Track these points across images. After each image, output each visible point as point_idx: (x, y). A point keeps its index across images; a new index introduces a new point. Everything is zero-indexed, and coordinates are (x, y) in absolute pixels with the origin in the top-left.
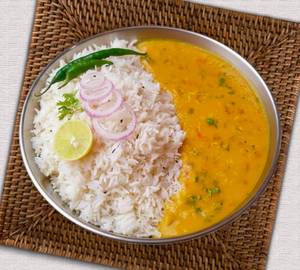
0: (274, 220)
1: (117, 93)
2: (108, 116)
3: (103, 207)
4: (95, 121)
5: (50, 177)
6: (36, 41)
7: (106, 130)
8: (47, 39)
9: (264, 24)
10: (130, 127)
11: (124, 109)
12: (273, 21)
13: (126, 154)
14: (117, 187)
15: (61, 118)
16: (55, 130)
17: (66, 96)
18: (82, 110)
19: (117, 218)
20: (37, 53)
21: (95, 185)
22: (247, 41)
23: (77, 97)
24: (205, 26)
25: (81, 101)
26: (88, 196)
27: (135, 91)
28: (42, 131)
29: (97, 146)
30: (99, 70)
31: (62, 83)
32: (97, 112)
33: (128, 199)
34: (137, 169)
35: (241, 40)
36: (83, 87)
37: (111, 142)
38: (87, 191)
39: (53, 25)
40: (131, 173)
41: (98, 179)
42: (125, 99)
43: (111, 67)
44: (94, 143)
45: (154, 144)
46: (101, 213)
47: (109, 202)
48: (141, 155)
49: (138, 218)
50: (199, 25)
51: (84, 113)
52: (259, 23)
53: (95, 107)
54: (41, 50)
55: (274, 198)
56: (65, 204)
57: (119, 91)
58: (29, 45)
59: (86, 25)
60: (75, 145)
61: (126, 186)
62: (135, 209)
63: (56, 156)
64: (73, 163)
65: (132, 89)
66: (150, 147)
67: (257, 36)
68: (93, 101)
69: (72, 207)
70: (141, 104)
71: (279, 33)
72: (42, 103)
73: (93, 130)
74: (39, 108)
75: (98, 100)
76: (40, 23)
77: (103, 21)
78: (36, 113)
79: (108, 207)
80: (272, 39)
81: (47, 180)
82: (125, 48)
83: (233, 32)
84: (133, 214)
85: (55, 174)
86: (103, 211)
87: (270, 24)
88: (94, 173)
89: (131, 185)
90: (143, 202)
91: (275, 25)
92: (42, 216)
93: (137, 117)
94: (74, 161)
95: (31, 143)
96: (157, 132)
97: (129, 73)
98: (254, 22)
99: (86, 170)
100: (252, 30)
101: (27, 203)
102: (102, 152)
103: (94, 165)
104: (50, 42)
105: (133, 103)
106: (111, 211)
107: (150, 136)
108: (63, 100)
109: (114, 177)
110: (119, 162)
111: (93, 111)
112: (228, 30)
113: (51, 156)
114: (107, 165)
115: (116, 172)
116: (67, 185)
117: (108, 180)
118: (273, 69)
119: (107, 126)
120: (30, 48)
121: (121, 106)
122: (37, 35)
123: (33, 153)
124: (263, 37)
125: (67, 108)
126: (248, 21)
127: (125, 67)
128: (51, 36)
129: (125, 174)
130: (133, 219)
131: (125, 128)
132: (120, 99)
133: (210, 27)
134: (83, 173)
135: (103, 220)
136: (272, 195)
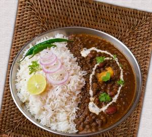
0: (139, 123)
1: (59, 61)
2: (54, 72)
3: (52, 118)
4: (48, 75)
5: (25, 103)
6: (18, 23)
7: (53, 79)
8: (24, 22)
9: (134, 13)
10: (66, 78)
11: (63, 69)
12: (138, 12)
13: (63, 91)
14: (59, 108)
15: (30, 74)
16: (28, 79)
17: (33, 62)
18: (41, 69)
19: (59, 123)
20: (19, 30)
21: (48, 107)
22: (125, 23)
23: (38, 63)
24: (104, 15)
25: (40, 65)
26: (44, 113)
27: (68, 60)
28: (21, 80)
29: (49, 87)
30: (49, 49)
31: (31, 56)
32: (49, 70)
33: (65, 114)
34: (69, 99)
35: (122, 23)
36: (42, 58)
37: (56, 85)
38: (44, 110)
39: (27, 14)
40: (66, 101)
41: (49, 104)
42: (62, 64)
43: (56, 48)
44: (47, 86)
45: (78, 87)
46: (51, 121)
47: (55, 115)
48: (71, 92)
49: (69, 123)
50: (101, 14)
51: (42, 71)
52: (131, 13)
53: (48, 68)
54: (21, 28)
55: (139, 111)
56: (33, 117)
57: (60, 60)
58: (15, 25)
59: (44, 14)
60: (38, 87)
61: (63, 107)
62: (68, 119)
63: (28, 93)
64: (37, 96)
65: (66, 59)
66: (76, 88)
67: (130, 20)
68: (47, 65)
69: (36, 118)
70: (71, 66)
71: (142, 19)
72: (21, 66)
73: (46, 79)
74: (19, 69)
75: (49, 64)
76: (20, 13)
77: (52, 12)
78: (17, 71)
79: (55, 118)
80: (138, 22)
81: (24, 104)
82: (62, 38)
83: (118, 18)
84: (67, 121)
85: (28, 101)
86: (52, 120)
87: (137, 14)
88: (48, 101)
89: (66, 107)
90: (72, 115)
91: (140, 14)
92: (21, 121)
93: (69, 73)
94: (37, 95)
95: (15, 86)
96: (79, 80)
97: (65, 51)
98: (128, 12)
99: (43, 99)
100: (128, 17)
101: (13, 114)
102: (51, 90)
103: (47, 97)
104: (25, 23)
105: (67, 66)
106: (56, 120)
107: (75, 83)
108: (31, 64)
109: (57, 103)
110: (60, 95)
111: (46, 70)
112: (116, 17)
113: (25, 92)
114: (54, 97)
115: (59, 100)
116: (34, 107)
117: (55, 104)
118: (138, 39)
119: (54, 78)
120: (15, 27)
121: (61, 67)
122: (19, 20)
123: (16, 91)
124: (133, 21)
125: (33, 68)
126: (126, 12)
127: (63, 47)
128: (26, 20)
129: (63, 101)
130: (67, 124)
131: (63, 79)
132: (60, 64)
133: (106, 15)
134: (42, 101)
135: (52, 124)
136: (138, 109)
